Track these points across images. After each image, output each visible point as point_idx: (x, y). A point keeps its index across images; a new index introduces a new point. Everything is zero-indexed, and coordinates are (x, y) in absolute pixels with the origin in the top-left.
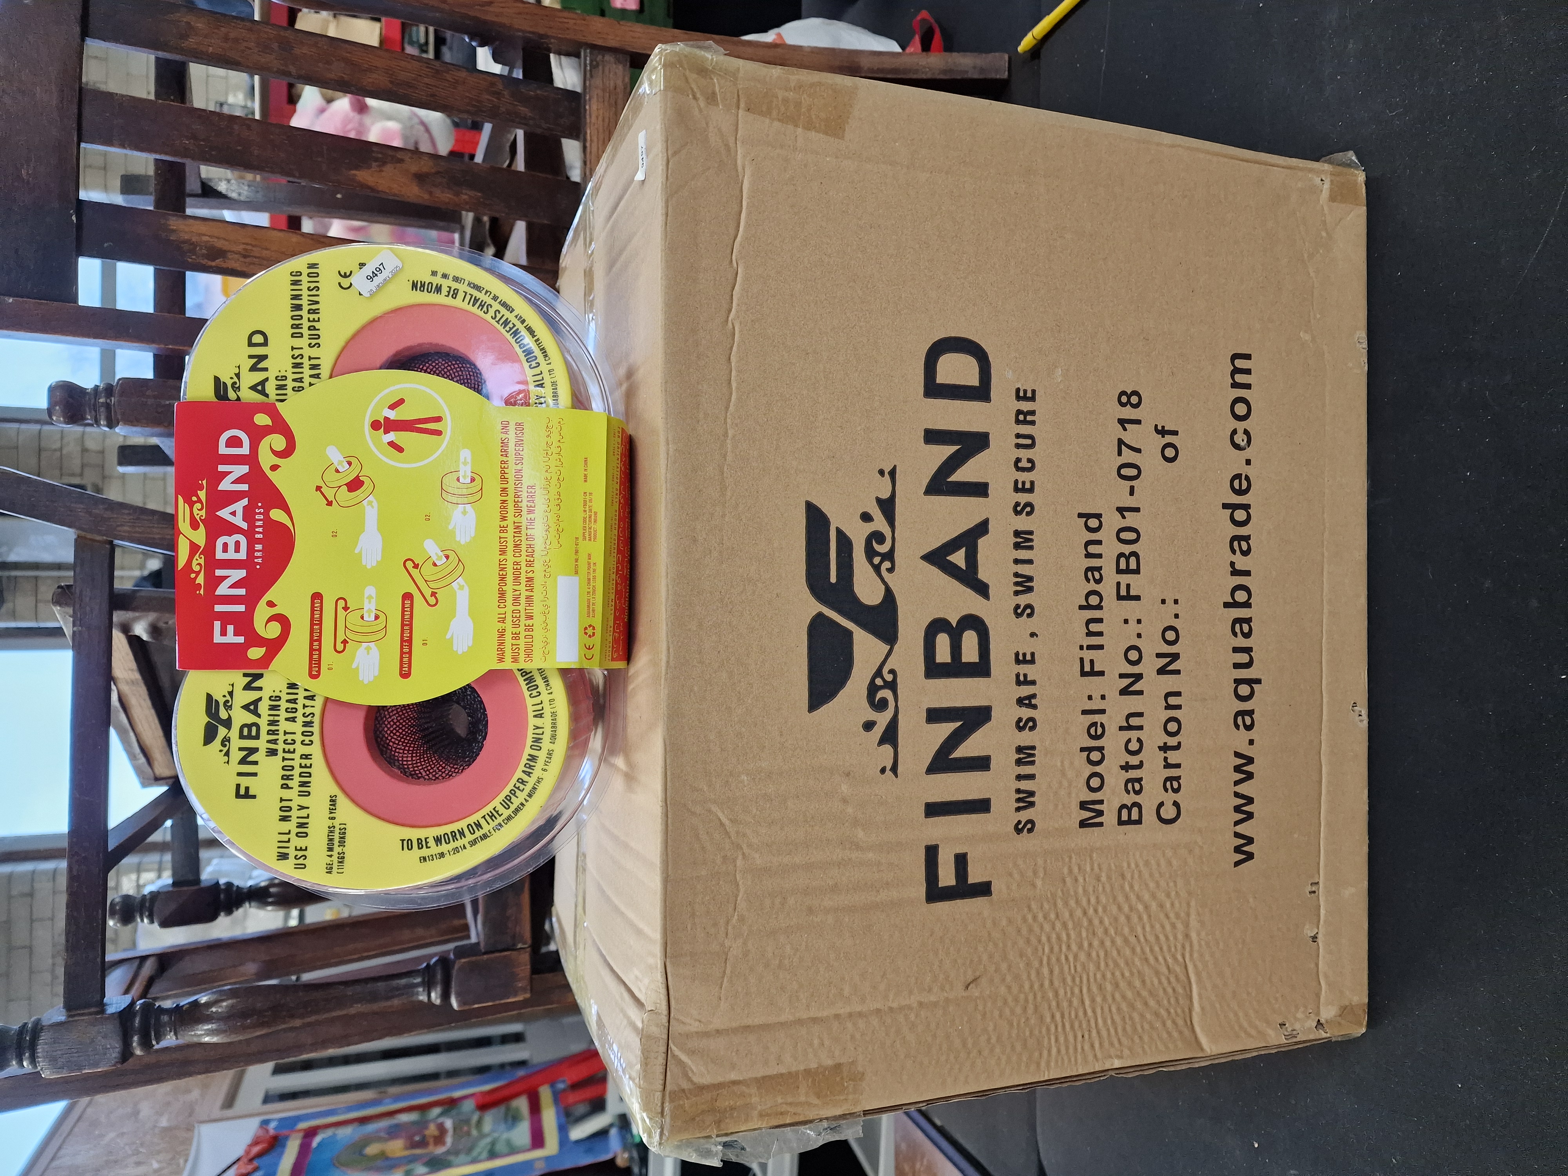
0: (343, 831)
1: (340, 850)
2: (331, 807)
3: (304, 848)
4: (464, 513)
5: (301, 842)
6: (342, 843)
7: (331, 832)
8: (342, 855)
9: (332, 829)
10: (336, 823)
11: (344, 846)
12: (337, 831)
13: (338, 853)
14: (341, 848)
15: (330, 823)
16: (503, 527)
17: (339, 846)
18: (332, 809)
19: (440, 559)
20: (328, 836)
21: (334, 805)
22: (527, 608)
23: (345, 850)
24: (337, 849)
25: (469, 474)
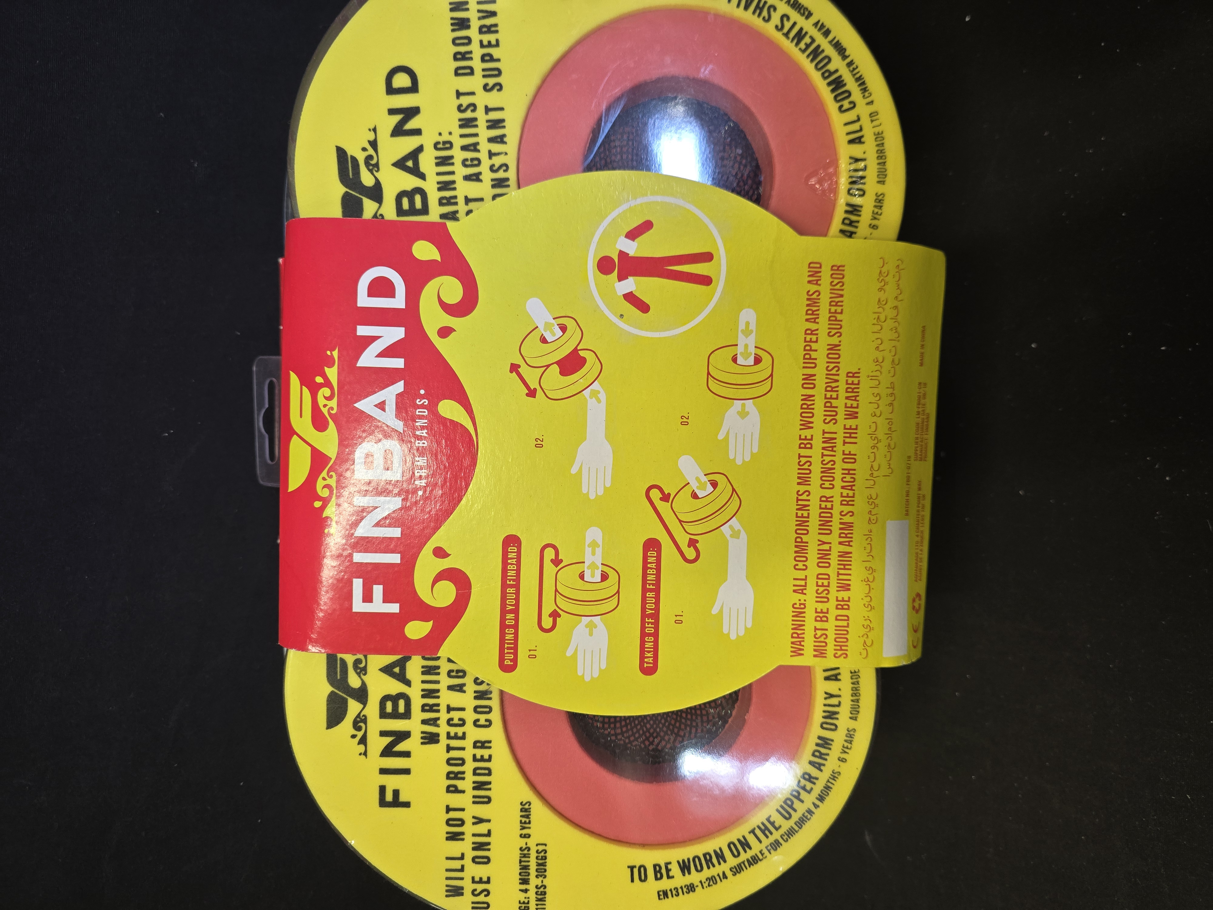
0: (542, 854)
1: (538, 882)
2: (523, 820)
3: (485, 879)
4: (743, 414)
5: (481, 871)
6: (542, 871)
7: (525, 856)
8: (542, 889)
9: (526, 852)
10: (532, 843)
11: (545, 877)
12: (533, 854)
13: (537, 887)
14: (541, 879)
15: (522, 842)
16: (806, 439)
17: (537, 877)
18: (525, 823)
19: (703, 487)
20: (520, 862)
21: (528, 817)
22: (841, 572)
23: (546, 882)
24: (534, 881)
25: (752, 350)
